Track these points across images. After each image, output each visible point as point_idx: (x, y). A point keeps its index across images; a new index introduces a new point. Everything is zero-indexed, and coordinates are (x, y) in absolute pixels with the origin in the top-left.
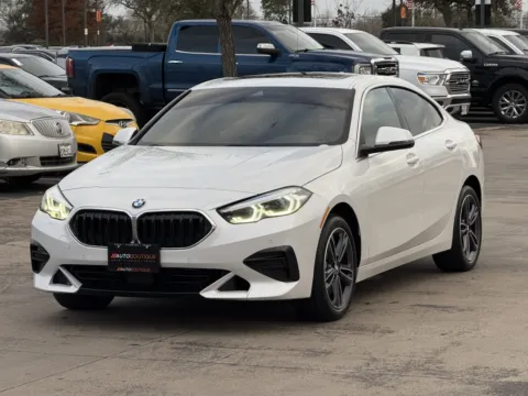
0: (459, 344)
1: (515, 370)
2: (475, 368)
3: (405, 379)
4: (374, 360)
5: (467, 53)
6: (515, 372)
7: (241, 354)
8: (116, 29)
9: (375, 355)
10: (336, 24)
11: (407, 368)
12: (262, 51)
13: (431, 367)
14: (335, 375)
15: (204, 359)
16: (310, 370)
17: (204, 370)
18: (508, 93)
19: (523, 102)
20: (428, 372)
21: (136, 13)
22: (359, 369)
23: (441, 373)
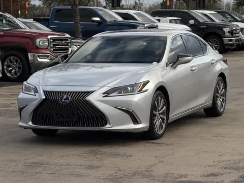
0: (163, 162)
1: (185, 175)
2: (167, 174)
3: (132, 180)
4: (120, 170)
5: (192, 22)
6: (185, 176)
7: (57, 168)
8: (38, 11)
9: (121, 168)
10: (134, 8)
11: (135, 174)
12: (93, 21)
13: (146, 173)
14: (99, 178)
15: (38, 171)
16: (88, 176)
17: (36, 176)
18: (211, 40)
19: (218, 44)
20: (144, 176)
21: (44, 3)
22: (111, 175)
23: (151, 177)
